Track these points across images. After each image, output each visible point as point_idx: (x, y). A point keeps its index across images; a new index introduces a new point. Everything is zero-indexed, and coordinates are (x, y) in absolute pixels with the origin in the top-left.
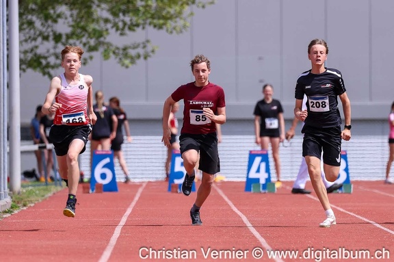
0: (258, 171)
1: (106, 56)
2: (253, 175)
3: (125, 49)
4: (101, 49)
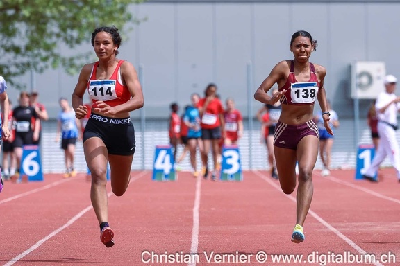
0: (163, 162)
1: (54, 63)
2: (159, 166)
3: (71, 59)
4: (51, 60)
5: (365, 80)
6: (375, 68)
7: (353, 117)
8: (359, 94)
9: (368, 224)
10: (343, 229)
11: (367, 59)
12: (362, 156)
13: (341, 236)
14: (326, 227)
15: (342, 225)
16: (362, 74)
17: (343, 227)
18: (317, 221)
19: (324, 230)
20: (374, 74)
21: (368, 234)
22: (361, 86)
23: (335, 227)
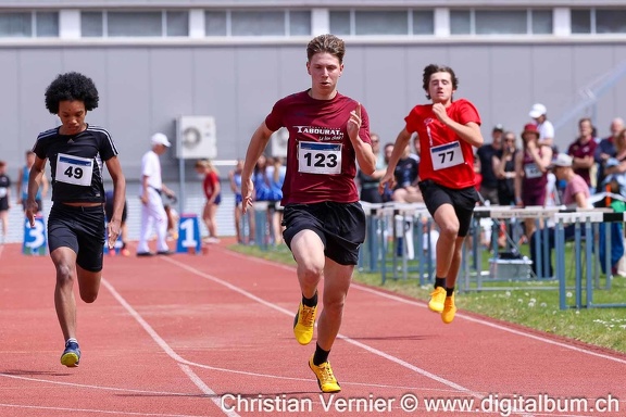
5: (191, 137)
6: (205, 124)
7: (178, 180)
8: (185, 153)
9: (173, 306)
10: (144, 313)
11: (194, 113)
12: (183, 226)
13: (141, 321)
14: (126, 311)
15: (145, 307)
16: (188, 131)
17: (146, 311)
18: (119, 304)
19: (124, 314)
20: (203, 131)
21: (171, 319)
22: (187, 144)
23: (137, 311)
